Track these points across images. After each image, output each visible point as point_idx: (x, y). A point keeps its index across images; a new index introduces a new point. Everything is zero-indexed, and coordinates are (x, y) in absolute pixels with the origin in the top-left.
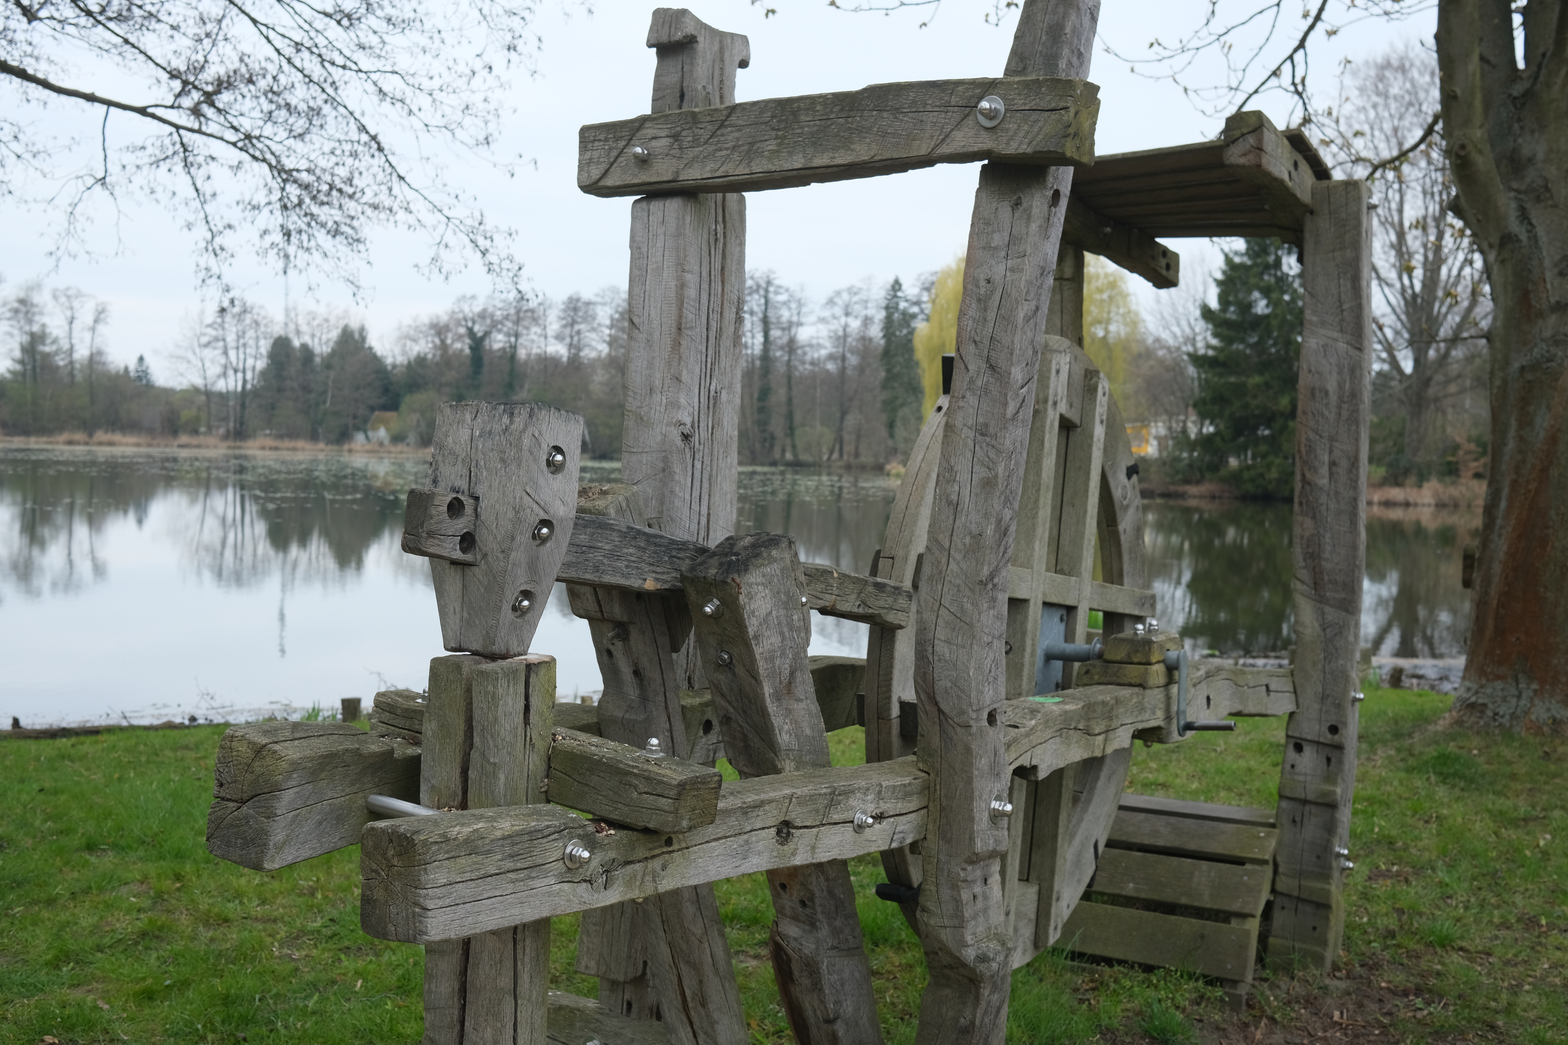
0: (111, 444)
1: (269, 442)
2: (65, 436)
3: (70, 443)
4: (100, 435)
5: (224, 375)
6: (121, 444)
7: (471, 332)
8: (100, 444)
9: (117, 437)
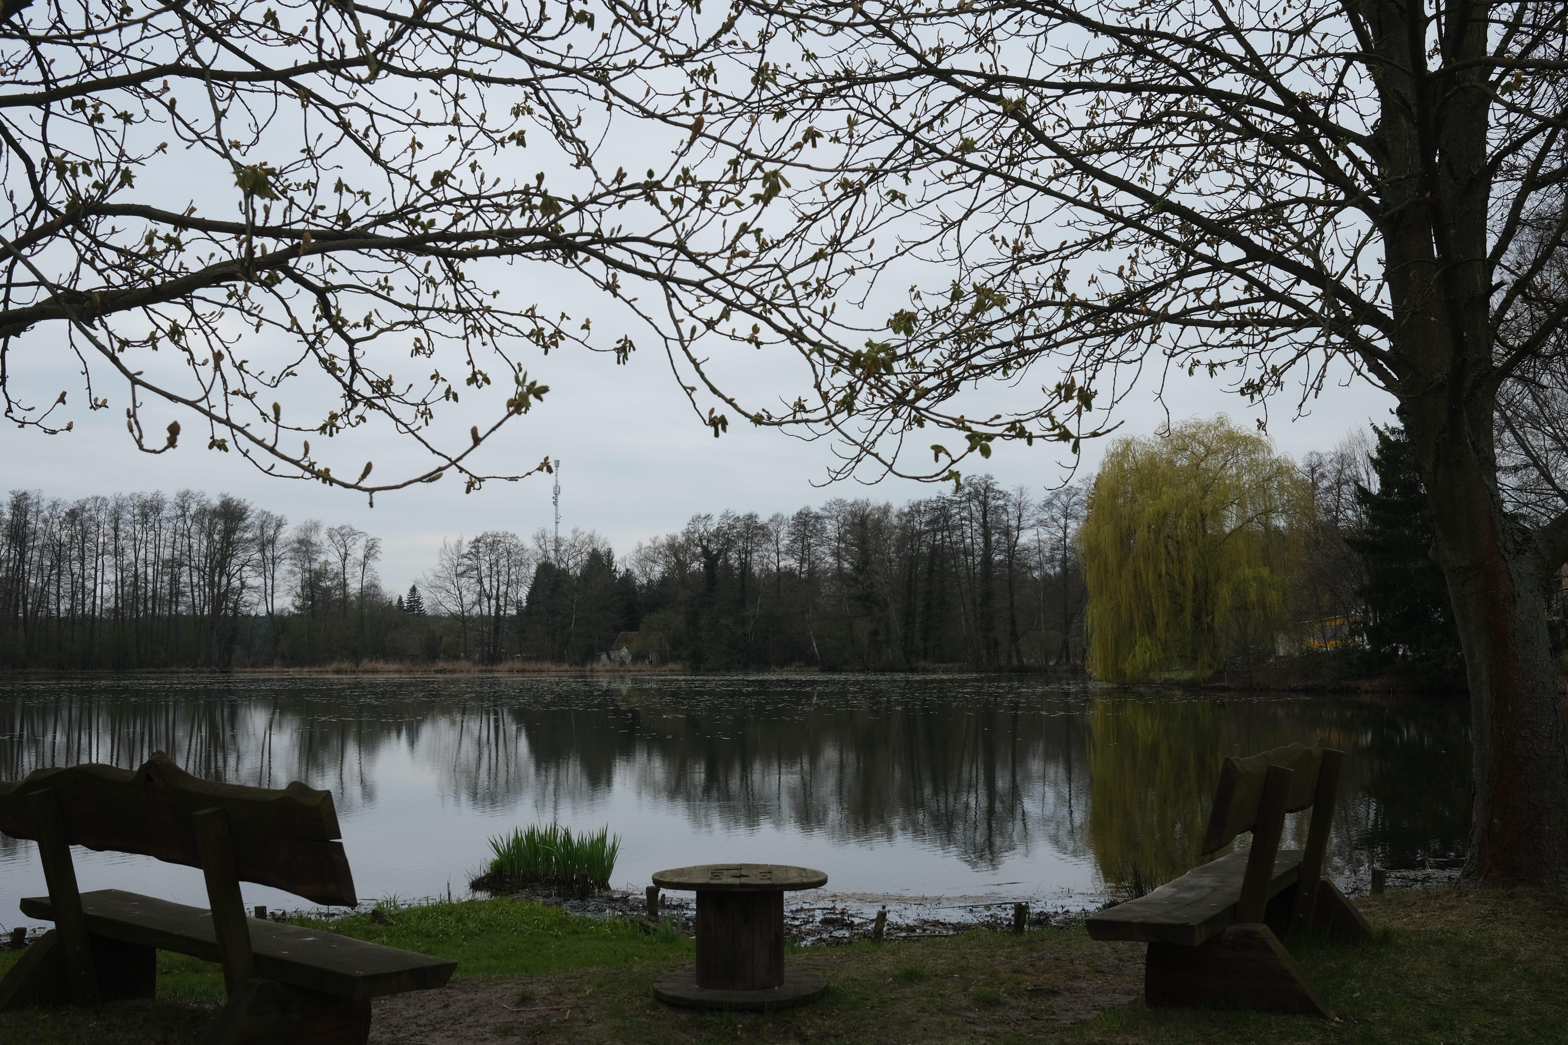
0: (374, 671)
1: (518, 665)
2: (334, 666)
3: (338, 672)
4: (366, 664)
5: (479, 602)
6: (383, 672)
7: (706, 551)
8: (365, 672)
9: (380, 665)
